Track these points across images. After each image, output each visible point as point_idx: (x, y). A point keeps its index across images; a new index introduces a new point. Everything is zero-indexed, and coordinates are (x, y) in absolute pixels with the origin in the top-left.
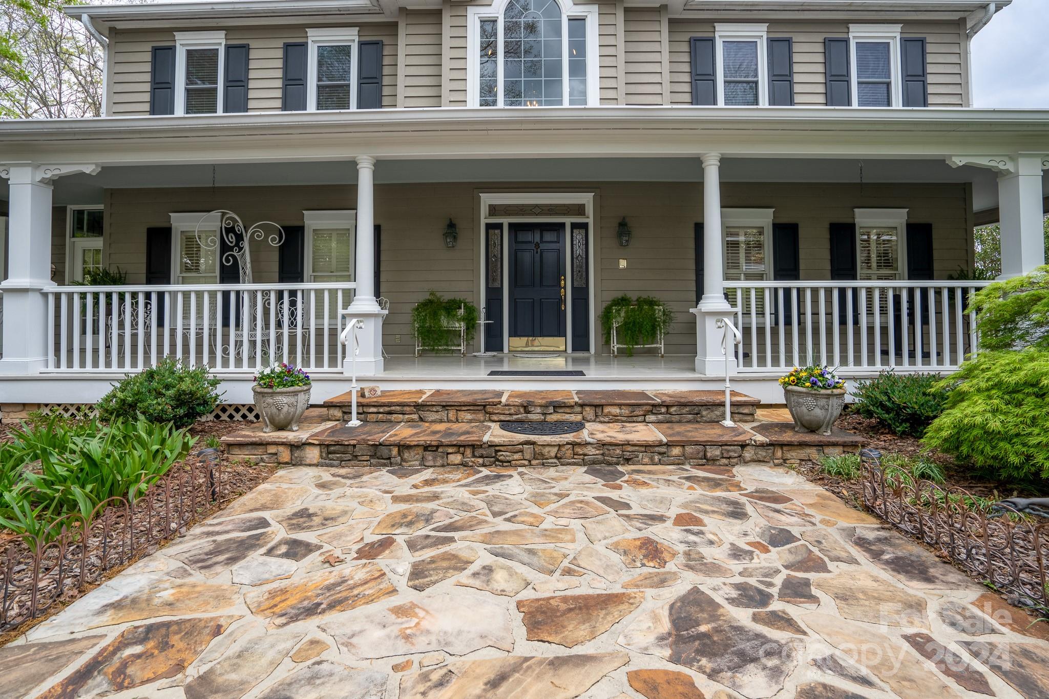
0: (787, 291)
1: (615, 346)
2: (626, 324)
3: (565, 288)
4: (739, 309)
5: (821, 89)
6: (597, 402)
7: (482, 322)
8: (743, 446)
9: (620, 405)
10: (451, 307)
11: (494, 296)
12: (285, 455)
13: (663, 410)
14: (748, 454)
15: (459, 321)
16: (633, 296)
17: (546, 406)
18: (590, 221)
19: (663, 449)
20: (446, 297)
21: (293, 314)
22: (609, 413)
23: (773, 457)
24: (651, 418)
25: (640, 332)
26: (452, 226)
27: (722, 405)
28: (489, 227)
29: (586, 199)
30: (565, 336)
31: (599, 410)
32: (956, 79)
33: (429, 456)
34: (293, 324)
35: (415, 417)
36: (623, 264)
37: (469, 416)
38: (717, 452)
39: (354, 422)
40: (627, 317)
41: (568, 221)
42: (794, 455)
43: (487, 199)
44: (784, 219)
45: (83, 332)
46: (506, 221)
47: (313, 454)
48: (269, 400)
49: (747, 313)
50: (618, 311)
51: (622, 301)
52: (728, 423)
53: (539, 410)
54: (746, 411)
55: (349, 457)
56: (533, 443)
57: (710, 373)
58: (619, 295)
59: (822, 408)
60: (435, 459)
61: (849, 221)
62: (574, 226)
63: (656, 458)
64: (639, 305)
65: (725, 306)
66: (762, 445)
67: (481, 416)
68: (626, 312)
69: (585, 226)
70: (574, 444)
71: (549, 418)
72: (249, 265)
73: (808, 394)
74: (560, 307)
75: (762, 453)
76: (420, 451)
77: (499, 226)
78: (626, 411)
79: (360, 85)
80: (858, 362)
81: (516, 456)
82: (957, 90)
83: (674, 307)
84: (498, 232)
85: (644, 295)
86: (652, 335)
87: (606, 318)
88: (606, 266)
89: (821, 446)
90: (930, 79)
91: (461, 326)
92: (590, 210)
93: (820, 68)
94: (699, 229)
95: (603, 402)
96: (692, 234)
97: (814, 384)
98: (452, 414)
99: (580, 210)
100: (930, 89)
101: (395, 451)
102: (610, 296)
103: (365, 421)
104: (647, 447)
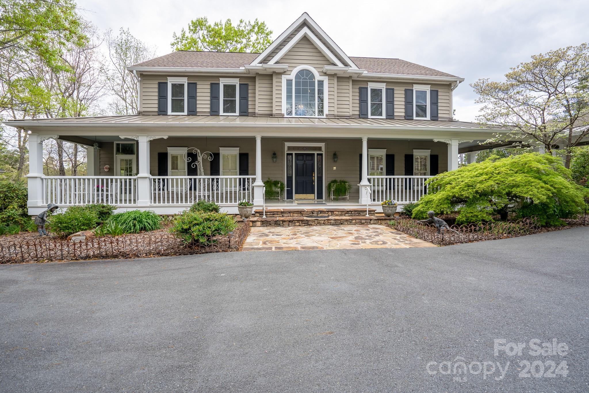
0: (390, 179)
1: (332, 197)
2: (336, 189)
3: (314, 177)
4: (372, 184)
5: (403, 107)
6: (332, 210)
7: (286, 189)
8: (371, 220)
9: (338, 211)
10: (276, 183)
11: (290, 179)
12: (251, 224)
13: (350, 213)
14: (372, 222)
15: (279, 188)
16: (338, 180)
17: (318, 212)
18: (324, 153)
19: (351, 221)
20: (274, 180)
21: (217, 186)
22: (335, 214)
23: (378, 223)
24: (347, 215)
25: (341, 192)
26: (274, 154)
27: (366, 211)
28: (288, 154)
29: (322, 145)
30: (314, 193)
31: (332, 213)
32: (448, 105)
33: (290, 223)
34: (217, 190)
35: (281, 215)
36: (335, 168)
37: (296, 215)
38: (364, 221)
39: (264, 217)
40: (336, 187)
41: (316, 153)
42: (383, 222)
43: (287, 144)
44: (390, 153)
45: (121, 193)
46: (294, 153)
47: (259, 224)
48: (245, 210)
49: (374, 186)
50: (333, 185)
51: (335, 182)
52: (367, 215)
53: (316, 213)
54: (372, 213)
55: (268, 224)
56: (318, 220)
57: (363, 203)
58: (334, 179)
59: (391, 210)
60: (292, 224)
61: (411, 154)
62: (318, 154)
63: (349, 223)
64: (340, 183)
65: (368, 183)
66: (375, 220)
67: (300, 215)
68: (336, 185)
69: (322, 155)
70: (328, 220)
71: (319, 215)
72: (202, 168)
73: (387, 207)
74: (313, 184)
75: (375, 222)
76: (288, 222)
77: (292, 154)
78: (340, 213)
79: (240, 100)
80: (402, 200)
81: (313, 223)
82: (448, 109)
83: (352, 183)
84: (291, 156)
85: (342, 179)
86: (345, 193)
87: (329, 187)
88: (329, 169)
89: (390, 220)
90: (439, 104)
91: (279, 190)
92: (323, 149)
93: (404, 100)
94: (361, 156)
95: (334, 210)
96: (358, 158)
97: (389, 204)
98: (292, 214)
99: (320, 149)
100: (439, 108)
101: (281, 222)
102: (331, 180)
103: (266, 217)
104: (347, 220)
